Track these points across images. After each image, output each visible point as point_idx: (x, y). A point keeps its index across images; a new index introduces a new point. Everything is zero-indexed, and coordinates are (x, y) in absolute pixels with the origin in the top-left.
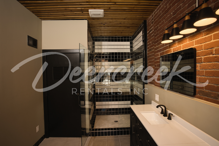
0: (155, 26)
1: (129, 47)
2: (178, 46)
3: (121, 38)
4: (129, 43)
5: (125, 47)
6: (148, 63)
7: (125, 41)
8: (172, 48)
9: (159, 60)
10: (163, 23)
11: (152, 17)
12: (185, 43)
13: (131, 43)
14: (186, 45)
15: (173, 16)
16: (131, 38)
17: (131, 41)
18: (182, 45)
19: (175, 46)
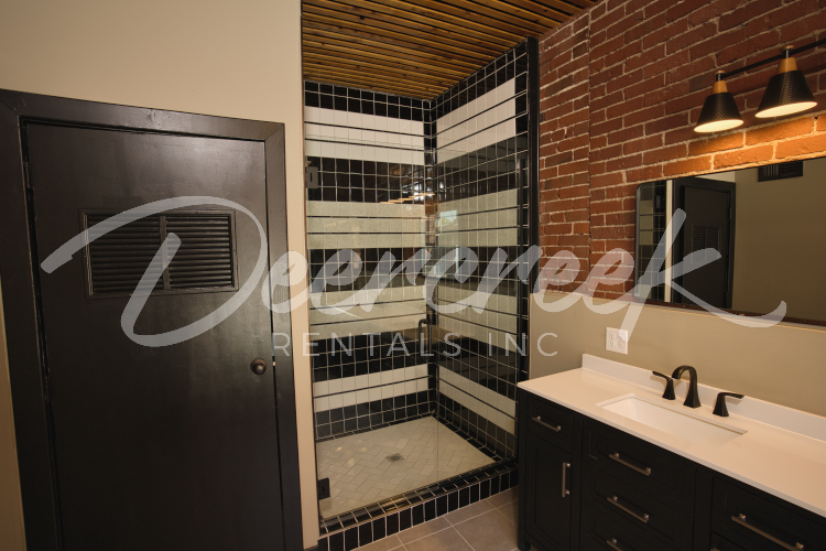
0: (593, 67)
1: (420, 143)
2: (746, 147)
3: (392, 99)
4: (418, 127)
5: (405, 141)
6: (541, 209)
7: (405, 115)
8: (713, 155)
9: (618, 199)
10: (653, 56)
11: (578, 26)
12: (798, 137)
13: (430, 130)
14: (805, 145)
15: (719, 33)
16: (426, 105)
17: (427, 119)
18: (775, 143)
19: (731, 145)
